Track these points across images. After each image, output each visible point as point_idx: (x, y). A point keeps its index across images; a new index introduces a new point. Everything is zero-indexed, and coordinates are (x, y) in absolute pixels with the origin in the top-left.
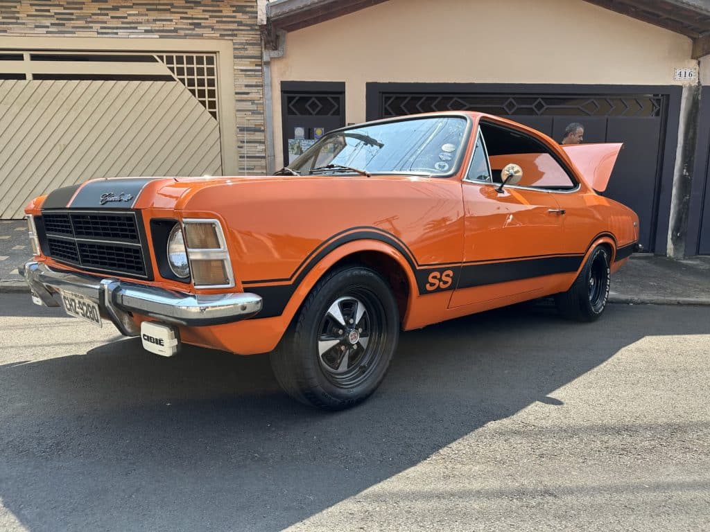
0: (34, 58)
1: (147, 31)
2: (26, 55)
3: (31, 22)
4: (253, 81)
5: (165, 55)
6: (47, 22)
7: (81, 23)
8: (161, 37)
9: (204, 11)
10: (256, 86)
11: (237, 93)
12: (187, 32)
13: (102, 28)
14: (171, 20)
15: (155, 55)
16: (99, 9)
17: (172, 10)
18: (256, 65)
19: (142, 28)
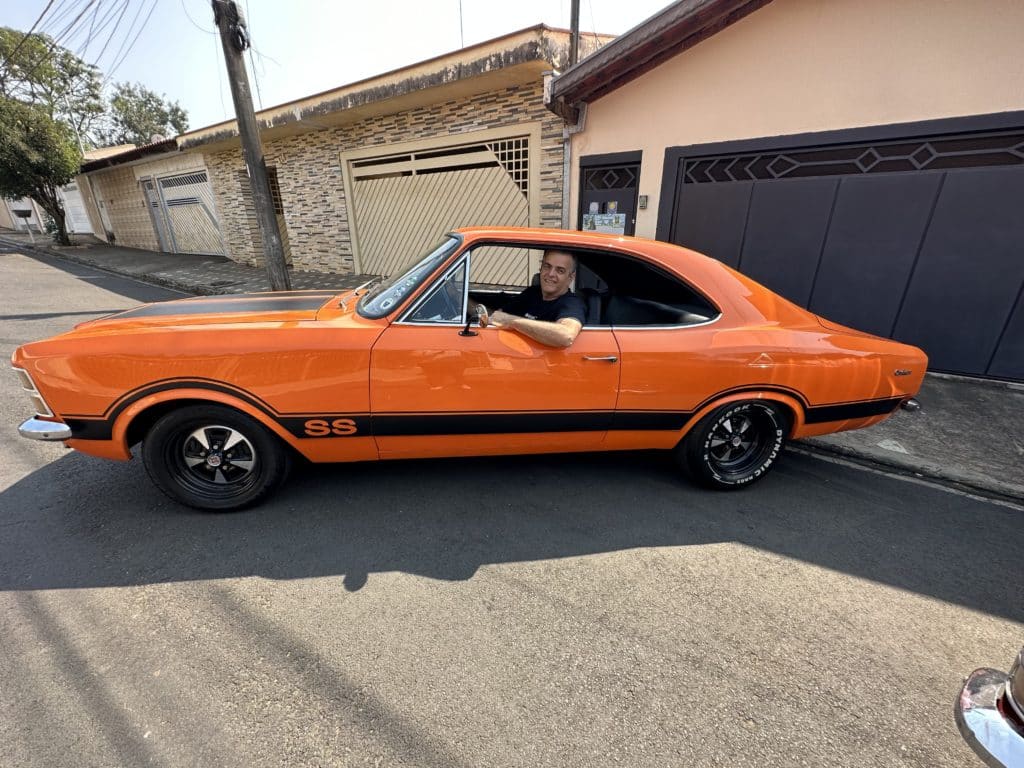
0: (418, 157)
1: (479, 124)
2: (413, 156)
3: (412, 129)
4: (555, 160)
5: (493, 143)
6: (421, 128)
7: (439, 125)
8: (489, 127)
9: (521, 96)
10: (558, 164)
11: (542, 173)
12: (508, 119)
13: (452, 126)
14: (496, 110)
15: (486, 144)
16: (451, 110)
17: (498, 100)
18: (560, 143)
19: (476, 122)
